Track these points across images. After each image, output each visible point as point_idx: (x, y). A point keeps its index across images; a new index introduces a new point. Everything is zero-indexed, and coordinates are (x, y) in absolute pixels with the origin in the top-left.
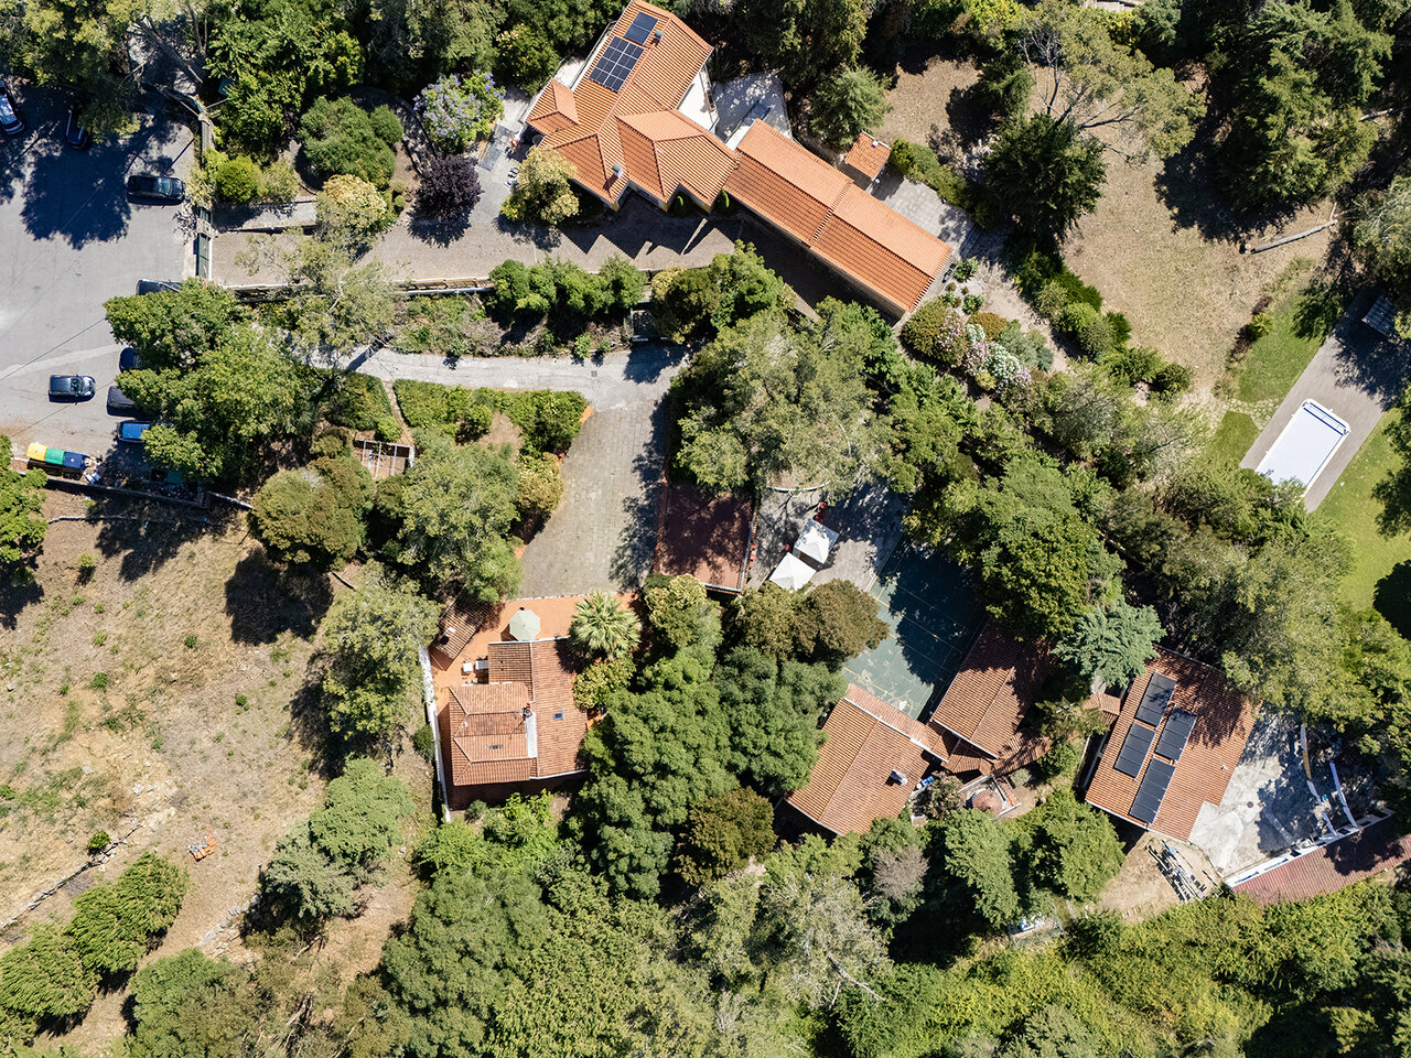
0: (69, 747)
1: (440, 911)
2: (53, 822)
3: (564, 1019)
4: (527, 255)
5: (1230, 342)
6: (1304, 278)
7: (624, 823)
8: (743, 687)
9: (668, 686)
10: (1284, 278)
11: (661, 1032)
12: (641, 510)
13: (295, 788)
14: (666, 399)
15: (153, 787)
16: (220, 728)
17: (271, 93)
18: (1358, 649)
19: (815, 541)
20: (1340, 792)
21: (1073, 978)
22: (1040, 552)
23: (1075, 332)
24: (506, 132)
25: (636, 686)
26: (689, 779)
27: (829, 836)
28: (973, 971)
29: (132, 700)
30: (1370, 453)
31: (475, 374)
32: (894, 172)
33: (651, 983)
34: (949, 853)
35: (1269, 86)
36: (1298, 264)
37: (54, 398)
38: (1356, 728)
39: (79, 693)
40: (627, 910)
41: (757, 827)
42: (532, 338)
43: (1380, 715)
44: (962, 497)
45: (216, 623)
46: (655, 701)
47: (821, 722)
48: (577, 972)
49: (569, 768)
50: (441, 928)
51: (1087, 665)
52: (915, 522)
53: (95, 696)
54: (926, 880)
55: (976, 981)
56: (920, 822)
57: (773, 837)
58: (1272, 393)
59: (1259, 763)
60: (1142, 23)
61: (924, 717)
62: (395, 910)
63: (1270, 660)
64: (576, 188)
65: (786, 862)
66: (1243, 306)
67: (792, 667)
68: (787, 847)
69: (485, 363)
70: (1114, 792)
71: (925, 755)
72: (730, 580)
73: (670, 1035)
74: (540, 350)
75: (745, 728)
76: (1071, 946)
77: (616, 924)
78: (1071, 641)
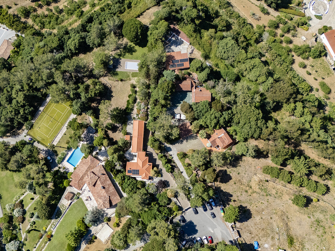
0: (257, 191)
1: (248, 133)
2: (267, 188)
3: (251, 112)
4: (164, 171)
5: (123, 82)
6: (110, 78)
7: (225, 118)
8: (200, 114)
9: (205, 123)
10: (112, 80)
11: (245, 100)
12: (187, 140)
13: (245, 161)
14: (171, 144)
15: (256, 179)
16: (243, 174)
17: (164, 210)
18: (153, 46)
19: (178, 117)
20: (170, 38)
21: (212, 55)
22: (164, 89)
23: (134, 101)
24: (151, 182)
25: (208, 127)
26: (215, 114)
27: (212, 94)
28: (218, 68)
29: (246, 187)
30: (128, 58)
31: (182, 168)
32: (128, 134)
33: (241, 104)
34: (205, 79)
35: (93, 95)
36: (109, 79)
37: (215, 217)
38: (162, 41)
39: (249, 193)
40: (235, 112)
41: (215, 103)
42: (174, 164)
43: (159, 40)
44: (163, 102)
45: (231, 182)
46: (208, 123)
47: (199, 103)
48: (245, 114)
49: (222, 129)
50: (250, 132)
51: (174, 77)
52: (169, 106)
53: (248, 191)
54: (210, 80)
55: (219, 67)
56: (204, 85)
57: (216, 100)
58: (127, 73)
59: (173, 49)
60: (92, 115)
61: (191, 91)
62: (253, 141)
63: (161, 57)
64: (153, 169)
65: (217, 97)
66: (118, 83)
67: (194, 110)
68: (216, 98)
69: (180, 168)
70: (187, 65)
71: (195, 89)
72: (188, 124)
73: (245, 99)
74: (174, 163)
75: (205, 111)
76: (208, 58)
77: (237, 113)
78: (172, 80)
